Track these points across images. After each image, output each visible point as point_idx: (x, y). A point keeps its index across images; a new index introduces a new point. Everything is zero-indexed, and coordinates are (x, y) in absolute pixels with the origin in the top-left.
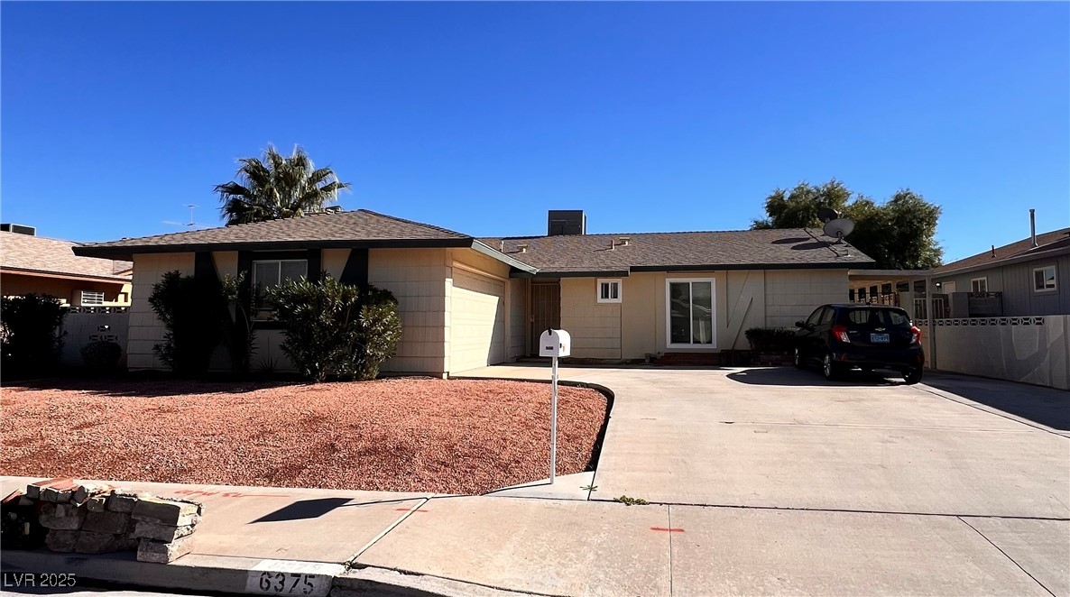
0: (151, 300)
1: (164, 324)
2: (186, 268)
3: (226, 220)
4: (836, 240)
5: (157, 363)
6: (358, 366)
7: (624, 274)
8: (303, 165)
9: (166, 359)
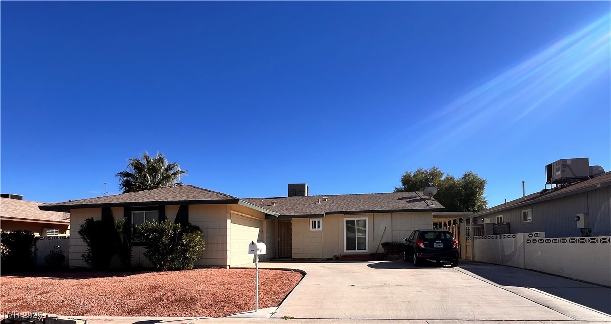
0: (79, 232)
1: (87, 244)
2: (97, 216)
3: (123, 190)
4: (428, 198)
5: (83, 263)
6: (183, 263)
7: (323, 216)
8: (162, 162)
9: (88, 261)
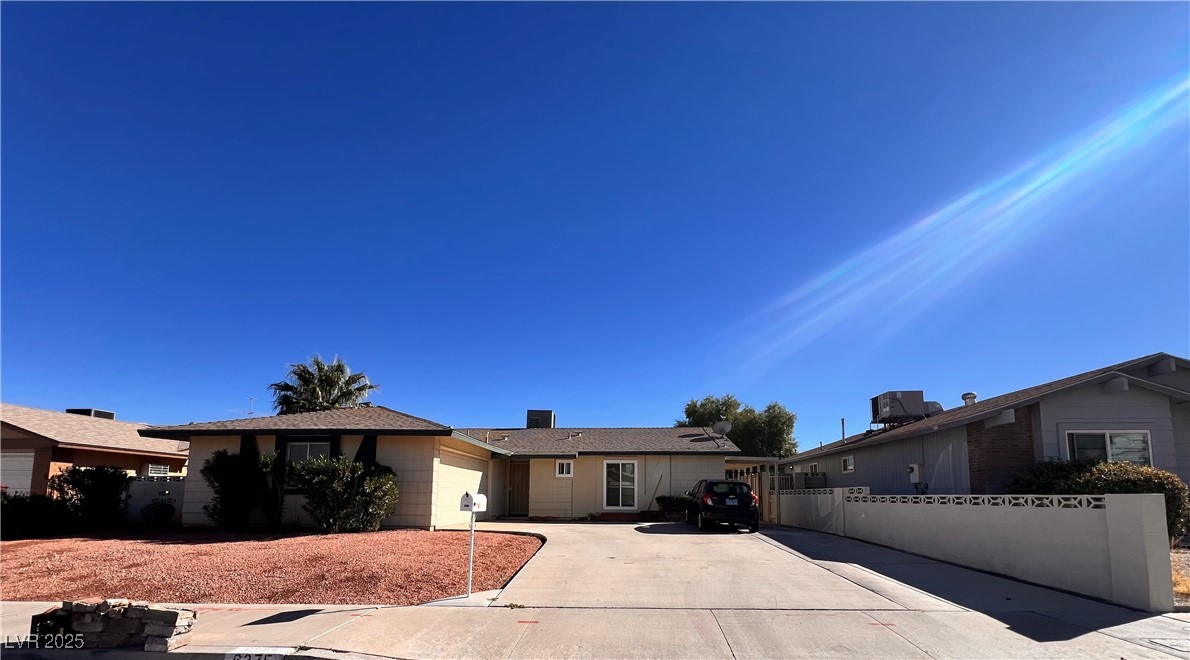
0: (202, 471)
1: (212, 490)
2: (233, 448)
3: (278, 410)
4: (720, 436)
5: (204, 519)
6: (363, 522)
7: (574, 457)
8: (342, 371)
9: (212, 517)
